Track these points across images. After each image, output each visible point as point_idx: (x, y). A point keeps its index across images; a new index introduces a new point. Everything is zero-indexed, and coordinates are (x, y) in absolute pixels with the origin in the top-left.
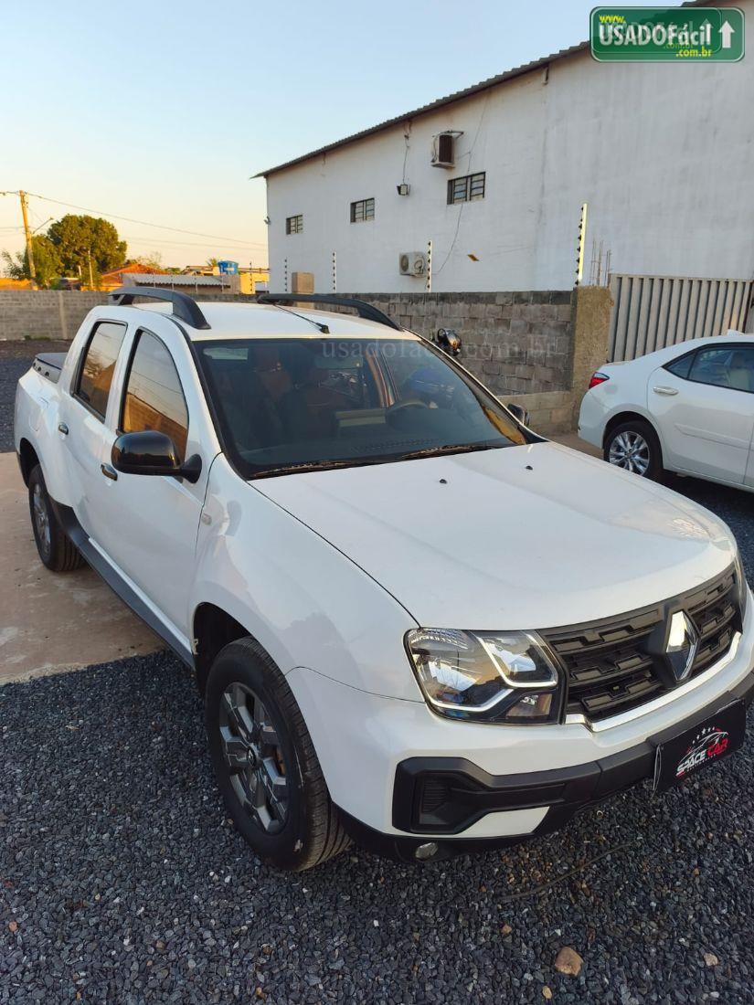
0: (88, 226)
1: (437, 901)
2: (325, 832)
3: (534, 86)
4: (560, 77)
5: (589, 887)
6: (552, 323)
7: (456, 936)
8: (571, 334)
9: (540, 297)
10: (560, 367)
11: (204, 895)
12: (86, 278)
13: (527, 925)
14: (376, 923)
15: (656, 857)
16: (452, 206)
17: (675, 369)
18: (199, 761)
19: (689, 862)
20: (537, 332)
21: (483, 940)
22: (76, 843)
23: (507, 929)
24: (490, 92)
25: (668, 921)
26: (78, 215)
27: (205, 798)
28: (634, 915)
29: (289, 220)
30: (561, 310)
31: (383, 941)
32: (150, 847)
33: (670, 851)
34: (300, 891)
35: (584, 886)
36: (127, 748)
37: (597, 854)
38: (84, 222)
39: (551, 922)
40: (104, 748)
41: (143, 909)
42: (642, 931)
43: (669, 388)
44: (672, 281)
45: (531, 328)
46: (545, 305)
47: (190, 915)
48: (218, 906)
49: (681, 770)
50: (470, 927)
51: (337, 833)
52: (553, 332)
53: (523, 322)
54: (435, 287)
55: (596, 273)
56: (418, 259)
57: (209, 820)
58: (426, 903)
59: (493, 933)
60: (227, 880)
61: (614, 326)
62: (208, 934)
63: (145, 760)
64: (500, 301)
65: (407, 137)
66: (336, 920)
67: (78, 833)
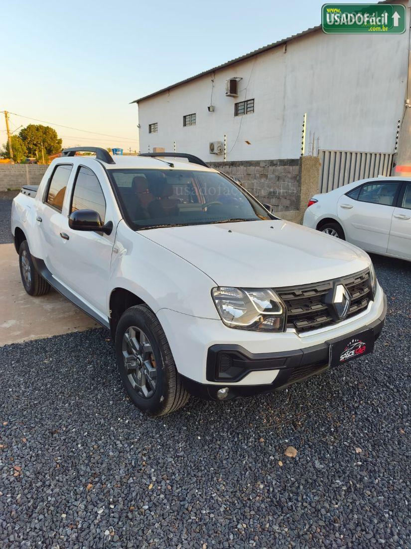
0: (41, 130)
1: (228, 429)
2: (175, 391)
3: (279, 54)
4: (292, 49)
5: (302, 424)
6: (289, 176)
7: (238, 443)
8: (299, 182)
9: (283, 162)
10: (294, 199)
11: (116, 428)
12: (41, 158)
13: (272, 439)
14: (199, 438)
15: (335, 411)
16: (237, 117)
17: (352, 196)
18: (111, 375)
19: (350, 413)
20: (282, 181)
21: (251, 444)
22: (52, 408)
23: (262, 440)
24: (257, 57)
25: (339, 436)
26: (35, 124)
27: (115, 389)
28: (323, 434)
29: (150, 125)
30: (294, 169)
31: (203, 445)
32: (89, 409)
33: (341, 409)
34: (162, 426)
35: (300, 423)
36: (75, 370)
37: (307, 411)
38: (38, 128)
39: (283, 438)
40: (64, 370)
41: (86, 433)
42: (326, 440)
43: (348, 205)
44: (351, 153)
45: (279, 178)
46: (286, 167)
47: (109, 436)
48: (123, 432)
49: (342, 358)
50: (244, 439)
51: (180, 393)
52: (290, 180)
53: (274, 176)
54: (228, 159)
55: (312, 149)
56: (219, 145)
57: (117, 398)
58: (223, 430)
59: (255, 441)
60: (127, 421)
61: (321, 177)
62: (118, 442)
63: (84, 374)
64: (262, 165)
65: (213, 81)
66: (180, 437)
67: (53, 404)
